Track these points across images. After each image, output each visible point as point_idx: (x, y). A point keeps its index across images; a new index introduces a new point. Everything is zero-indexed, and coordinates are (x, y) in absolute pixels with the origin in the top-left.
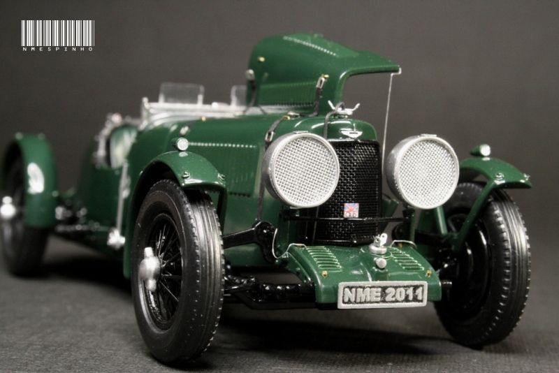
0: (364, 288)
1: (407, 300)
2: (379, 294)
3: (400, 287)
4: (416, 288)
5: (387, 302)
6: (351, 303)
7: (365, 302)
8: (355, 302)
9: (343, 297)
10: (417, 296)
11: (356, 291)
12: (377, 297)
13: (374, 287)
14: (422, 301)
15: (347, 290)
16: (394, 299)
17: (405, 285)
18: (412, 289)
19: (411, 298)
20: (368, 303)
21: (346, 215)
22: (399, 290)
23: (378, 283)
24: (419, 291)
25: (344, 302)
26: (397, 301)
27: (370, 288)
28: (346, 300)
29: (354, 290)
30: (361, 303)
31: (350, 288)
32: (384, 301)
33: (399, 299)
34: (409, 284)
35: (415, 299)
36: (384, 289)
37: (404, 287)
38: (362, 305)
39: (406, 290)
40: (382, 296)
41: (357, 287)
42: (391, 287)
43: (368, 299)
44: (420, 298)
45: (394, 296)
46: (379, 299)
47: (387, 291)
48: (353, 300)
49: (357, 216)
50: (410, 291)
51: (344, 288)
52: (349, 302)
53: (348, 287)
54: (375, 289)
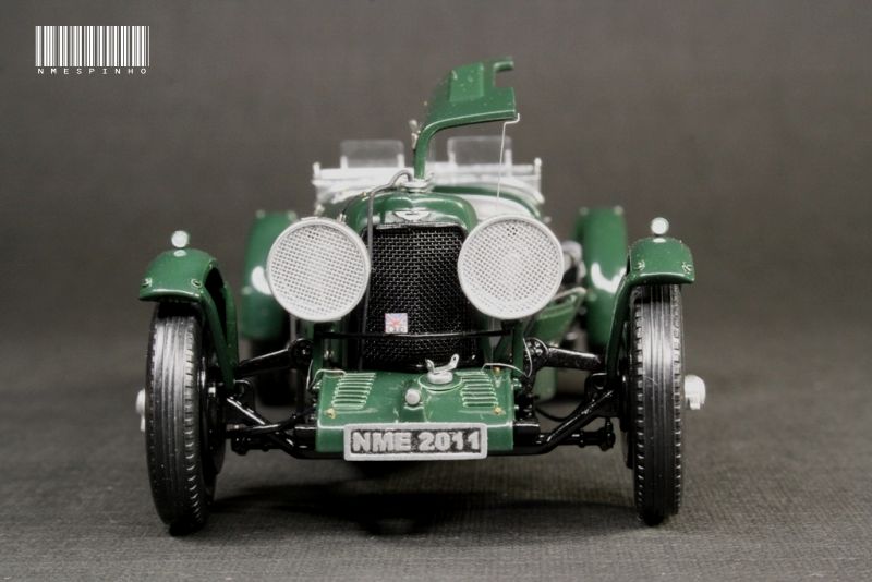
0: (383, 432)
1: (453, 448)
2: (409, 441)
3: (440, 431)
4: (467, 432)
5: (422, 452)
6: (365, 452)
7: (387, 451)
8: (371, 451)
9: (352, 444)
10: (470, 444)
11: (371, 436)
12: (406, 444)
13: (399, 431)
14: (479, 451)
15: (356, 434)
16: (432, 448)
17: (450, 428)
18: (460, 434)
19: (460, 446)
20: (391, 452)
21: (389, 329)
22: (439, 434)
23: (406, 425)
24: (473, 437)
25: (353, 451)
26: (437, 451)
27: (394, 432)
28: (357, 448)
29: (367, 434)
30: (380, 452)
31: (362, 432)
32: (417, 451)
33: (441, 448)
34: (456, 428)
35: (467, 448)
36: (416, 434)
37: (448, 431)
38: (383, 455)
39: (451, 436)
40: (413, 443)
41: (372, 432)
42: (426, 430)
43: (391, 448)
44: (475, 446)
45: (433, 443)
46: (409, 447)
47: (420, 436)
48: (367, 448)
49: (406, 331)
50: (458, 438)
51: (352, 433)
52: (362, 451)
53: (359, 431)
54: (401, 434)
